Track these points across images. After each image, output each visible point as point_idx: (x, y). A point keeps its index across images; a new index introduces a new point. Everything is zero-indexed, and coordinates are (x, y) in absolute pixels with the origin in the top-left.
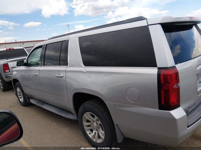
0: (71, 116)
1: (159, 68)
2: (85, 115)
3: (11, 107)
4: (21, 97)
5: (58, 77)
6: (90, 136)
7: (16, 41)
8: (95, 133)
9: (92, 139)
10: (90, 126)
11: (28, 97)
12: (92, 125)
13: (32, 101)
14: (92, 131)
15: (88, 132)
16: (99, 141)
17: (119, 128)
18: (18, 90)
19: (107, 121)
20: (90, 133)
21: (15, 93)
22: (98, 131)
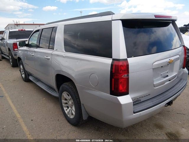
0: (55, 93)
1: (113, 60)
2: (63, 94)
3: (14, 81)
4: (23, 74)
5: (47, 59)
6: (66, 112)
7: (33, 22)
8: (70, 110)
9: (67, 115)
10: (66, 103)
11: (28, 74)
12: (68, 103)
13: (31, 78)
14: (68, 107)
15: (65, 109)
16: (72, 117)
17: (85, 108)
18: (21, 67)
19: (77, 101)
20: (67, 110)
21: (19, 69)
22: (72, 108)
